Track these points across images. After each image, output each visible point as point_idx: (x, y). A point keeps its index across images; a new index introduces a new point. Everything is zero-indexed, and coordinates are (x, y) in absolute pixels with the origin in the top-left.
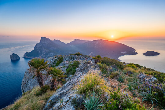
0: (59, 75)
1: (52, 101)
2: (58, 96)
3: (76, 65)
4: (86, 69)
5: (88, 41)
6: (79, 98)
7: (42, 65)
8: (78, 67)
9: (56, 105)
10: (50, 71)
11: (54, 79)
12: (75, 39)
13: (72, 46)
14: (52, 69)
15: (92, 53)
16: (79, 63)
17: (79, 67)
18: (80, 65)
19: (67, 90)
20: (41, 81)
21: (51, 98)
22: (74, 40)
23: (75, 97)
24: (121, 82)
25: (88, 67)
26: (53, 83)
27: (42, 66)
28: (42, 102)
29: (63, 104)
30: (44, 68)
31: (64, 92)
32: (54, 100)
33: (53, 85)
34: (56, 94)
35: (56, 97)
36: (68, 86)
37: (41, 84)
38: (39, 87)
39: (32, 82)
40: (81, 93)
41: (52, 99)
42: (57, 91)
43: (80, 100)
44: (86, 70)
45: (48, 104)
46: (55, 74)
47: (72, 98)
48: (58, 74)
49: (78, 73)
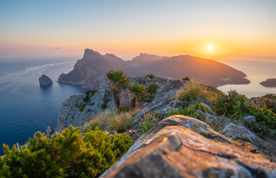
2: (148, 111)
8: (155, 92)
11: (135, 98)
13: (136, 65)
16: (157, 87)
17: (158, 92)
18: (159, 90)
19: (160, 104)
22: (139, 55)
23: (178, 102)
31: (156, 107)
33: (134, 106)
35: (146, 112)
36: (159, 102)
37: (118, 103)
40: (183, 100)
47: (175, 103)
49: (166, 93)
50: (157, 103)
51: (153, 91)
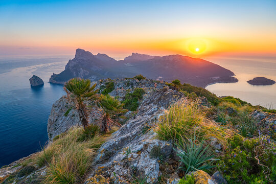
0: (115, 109)
1: (107, 150)
2: (117, 143)
3: (139, 95)
4: (164, 99)
5: (155, 57)
6: (166, 146)
7: (87, 90)
9: (117, 157)
10: (100, 101)
11: (107, 115)
12: (133, 54)
13: (128, 64)
14: (104, 97)
15: (161, 78)
16: (144, 92)
17: (144, 98)
18: (145, 96)
19: (134, 132)
20: (85, 118)
21: (105, 146)
22: (131, 55)
23: (157, 144)
24: (222, 124)
25: (166, 96)
26: (105, 122)
27: (87, 93)
28: (89, 152)
29: (132, 156)
30: (90, 96)
31: (128, 137)
32: (110, 149)
33: (105, 126)
34: (114, 140)
35: (114, 144)
36: (134, 126)
37: (85, 122)
38: (81, 128)
39: (64, 121)
40: (167, 138)
41: (108, 148)
42: (113, 136)
43: (166, 150)
44: (163, 101)
45: (100, 156)
46: (110, 106)
47: (152, 146)
48: (115, 106)
49: (148, 107)
50: (132, 127)
51: (139, 97)
